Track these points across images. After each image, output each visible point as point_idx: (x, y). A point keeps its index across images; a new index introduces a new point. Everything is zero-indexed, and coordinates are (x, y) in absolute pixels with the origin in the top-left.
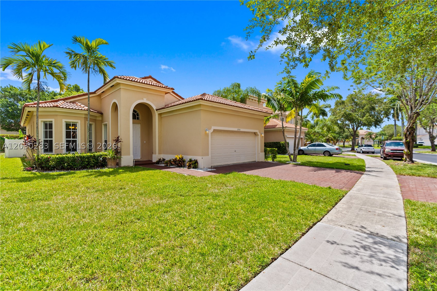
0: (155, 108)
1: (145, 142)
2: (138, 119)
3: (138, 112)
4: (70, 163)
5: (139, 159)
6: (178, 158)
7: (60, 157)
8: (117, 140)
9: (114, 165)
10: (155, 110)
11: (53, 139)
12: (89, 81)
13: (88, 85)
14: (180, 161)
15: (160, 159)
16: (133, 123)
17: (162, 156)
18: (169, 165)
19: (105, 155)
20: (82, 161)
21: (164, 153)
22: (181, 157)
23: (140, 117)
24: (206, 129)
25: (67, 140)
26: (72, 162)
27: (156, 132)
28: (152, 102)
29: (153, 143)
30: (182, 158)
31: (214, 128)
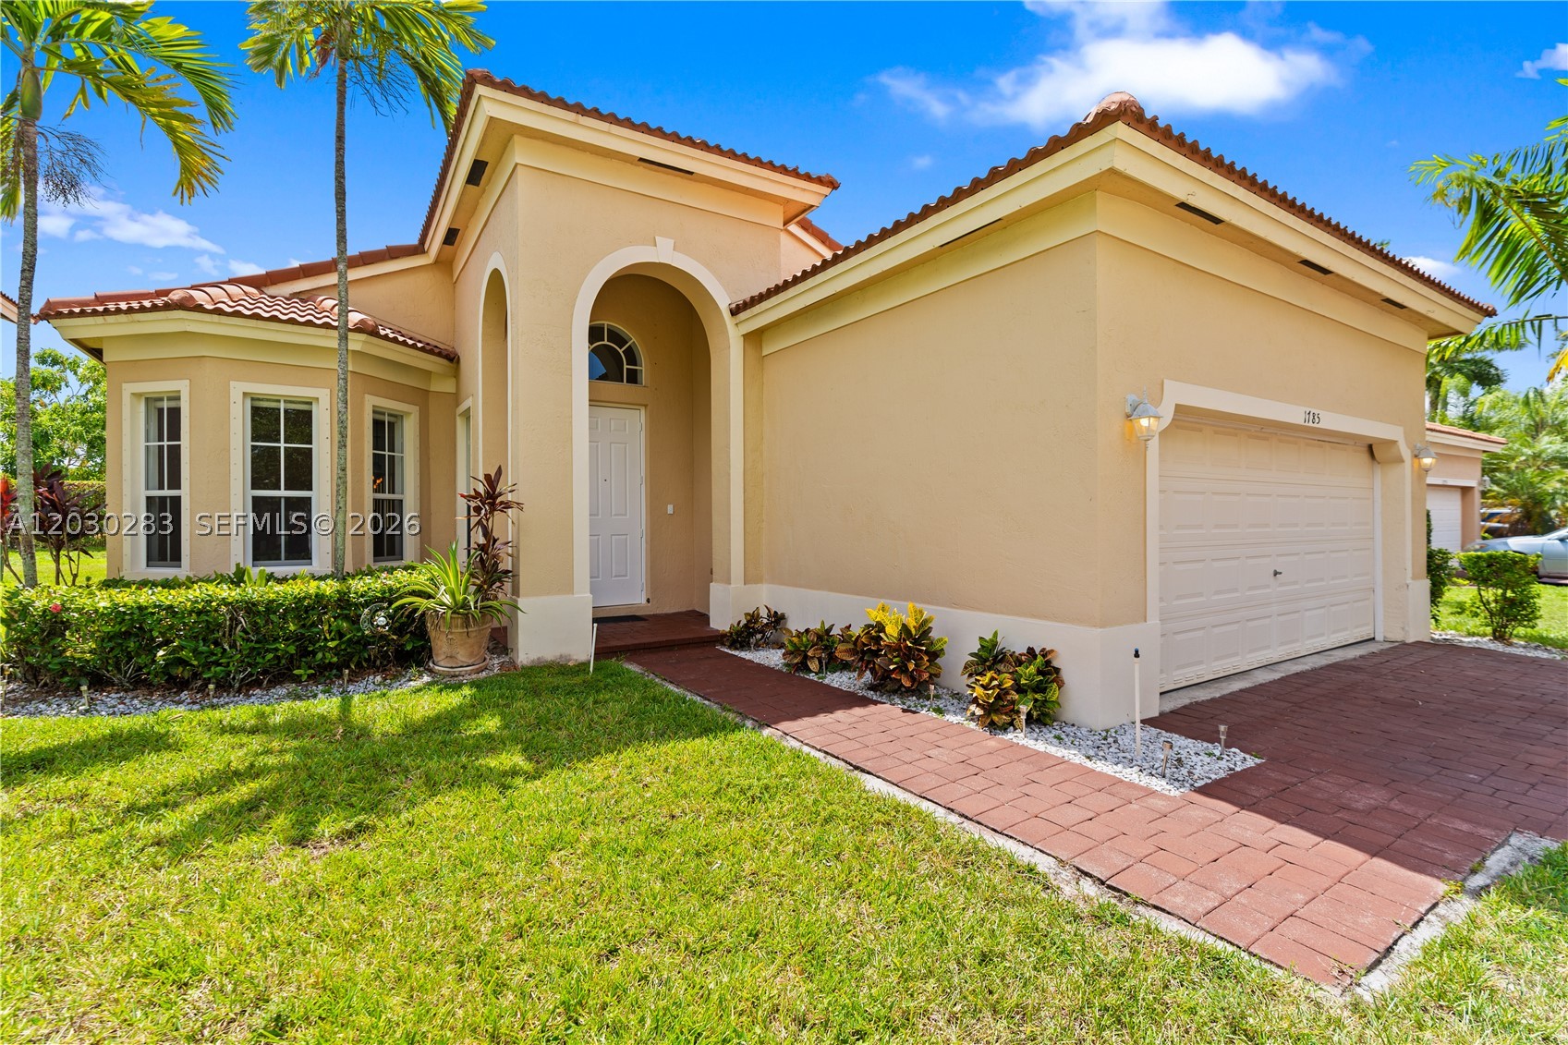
0: (724, 302)
1: (670, 509)
2: (633, 378)
3: (633, 340)
4: (182, 648)
5: (639, 607)
6: (892, 631)
7: (116, 606)
8: (490, 499)
9: (471, 655)
10: (726, 314)
11: (184, 493)
12: (340, 138)
13: (340, 163)
14: (908, 655)
15: (753, 618)
16: (594, 402)
17: (765, 598)
18: (814, 665)
19: (413, 593)
20: (257, 631)
21: (778, 579)
22: (912, 624)
23: (644, 368)
24: (1132, 398)
25: (256, 500)
26: (193, 644)
27: (728, 446)
28: (707, 265)
29: (716, 519)
30: (924, 628)
31: (1180, 393)
